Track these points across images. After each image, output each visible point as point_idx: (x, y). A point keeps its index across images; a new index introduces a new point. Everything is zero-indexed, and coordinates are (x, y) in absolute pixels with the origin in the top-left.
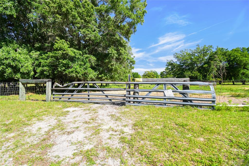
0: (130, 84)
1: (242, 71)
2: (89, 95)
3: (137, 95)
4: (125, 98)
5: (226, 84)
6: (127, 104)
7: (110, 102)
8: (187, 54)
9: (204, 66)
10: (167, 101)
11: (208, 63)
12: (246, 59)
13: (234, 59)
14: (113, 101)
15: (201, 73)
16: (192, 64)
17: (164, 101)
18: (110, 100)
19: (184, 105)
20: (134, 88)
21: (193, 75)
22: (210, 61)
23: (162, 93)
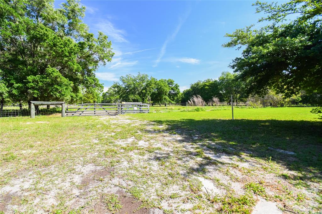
0: (119, 105)
1: (164, 97)
2: (95, 112)
3: (123, 110)
4: (117, 111)
5: (156, 106)
6: (118, 114)
7: (108, 114)
8: (131, 79)
9: (143, 91)
10: (135, 111)
11: (145, 89)
12: (167, 88)
13: (160, 88)
14: (110, 113)
15: (141, 97)
16: (135, 88)
17: (134, 112)
18: (108, 113)
19: (140, 113)
20: (121, 107)
21: (136, 99)
22: (147, 87)
23: (133, 109)
